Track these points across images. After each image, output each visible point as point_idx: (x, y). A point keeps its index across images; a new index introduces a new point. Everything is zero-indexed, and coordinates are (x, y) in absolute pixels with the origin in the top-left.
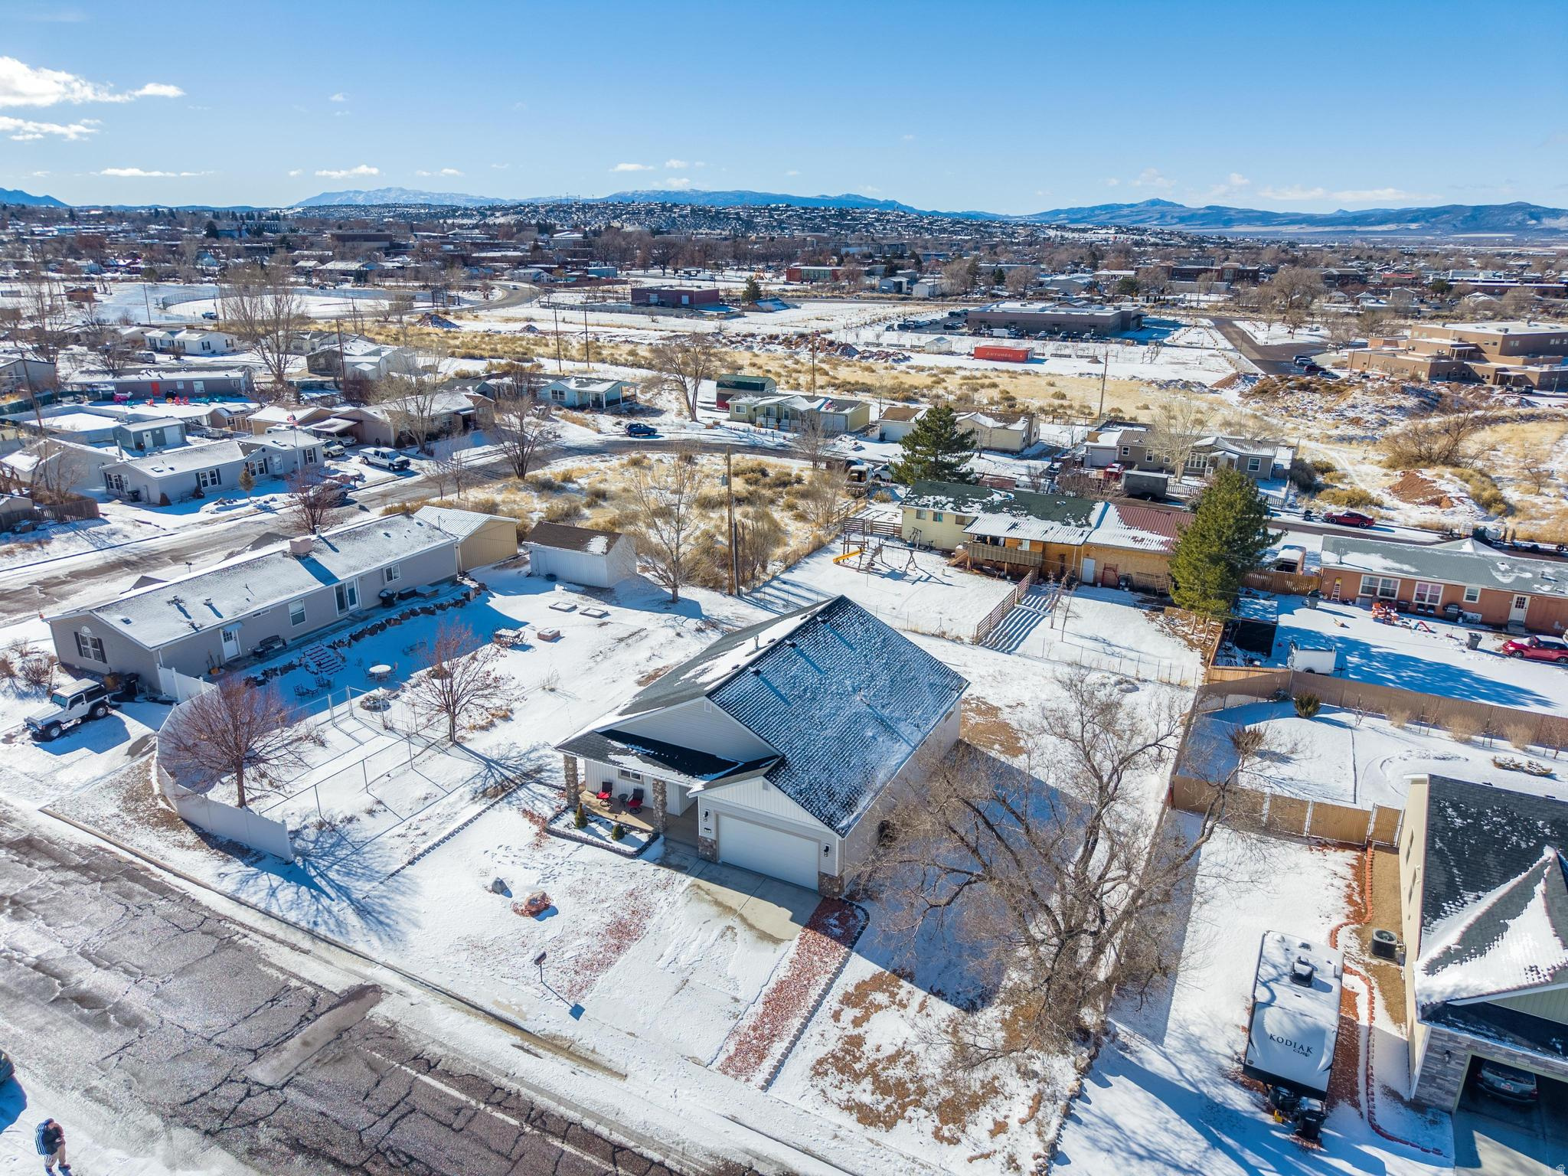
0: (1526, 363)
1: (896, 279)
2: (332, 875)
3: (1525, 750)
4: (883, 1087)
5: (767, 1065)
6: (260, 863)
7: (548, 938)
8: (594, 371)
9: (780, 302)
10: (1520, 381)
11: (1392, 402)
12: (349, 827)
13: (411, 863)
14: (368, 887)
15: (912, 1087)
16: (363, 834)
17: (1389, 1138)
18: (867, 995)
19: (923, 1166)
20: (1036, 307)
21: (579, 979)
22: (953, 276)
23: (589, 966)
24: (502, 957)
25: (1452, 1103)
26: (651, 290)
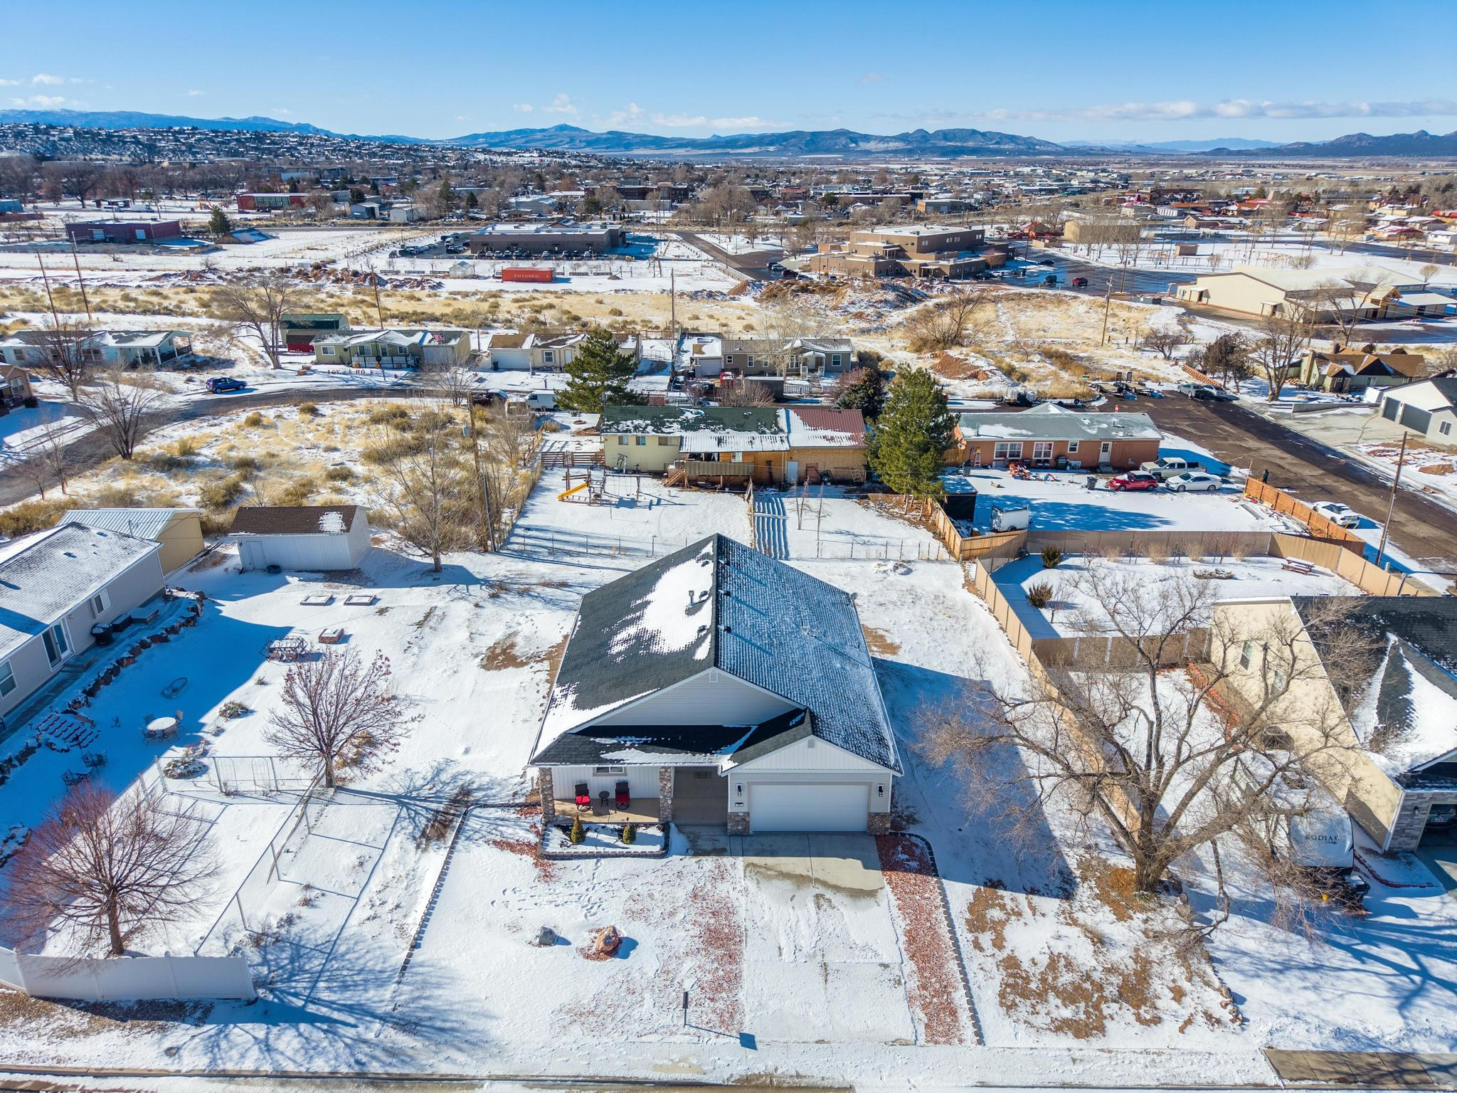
0: (937, 259)
1: (368, 205)
2: (325, 996)
3: (1202, 561)
4: (1069, 996)
5: (964, 1016)
6: (212, 1016)
7: (651, 974)
8: (99, 322)
9: (257, 234)
10: (938, 273)
11: (877, 297)
12: (294, 930)
13: (415, 946)
14: (387, 993)
15: (1087, 986)
16: (321, 932)
17: (1396, 886)
18: (984, 916)
19: (1159, 1054)
20: (529, 228)
21: (720, 1005)
22: (427, 200)
23: (718, 988)
24: (620, 1014)
25: (1414, 844)
26: (91, 225)
